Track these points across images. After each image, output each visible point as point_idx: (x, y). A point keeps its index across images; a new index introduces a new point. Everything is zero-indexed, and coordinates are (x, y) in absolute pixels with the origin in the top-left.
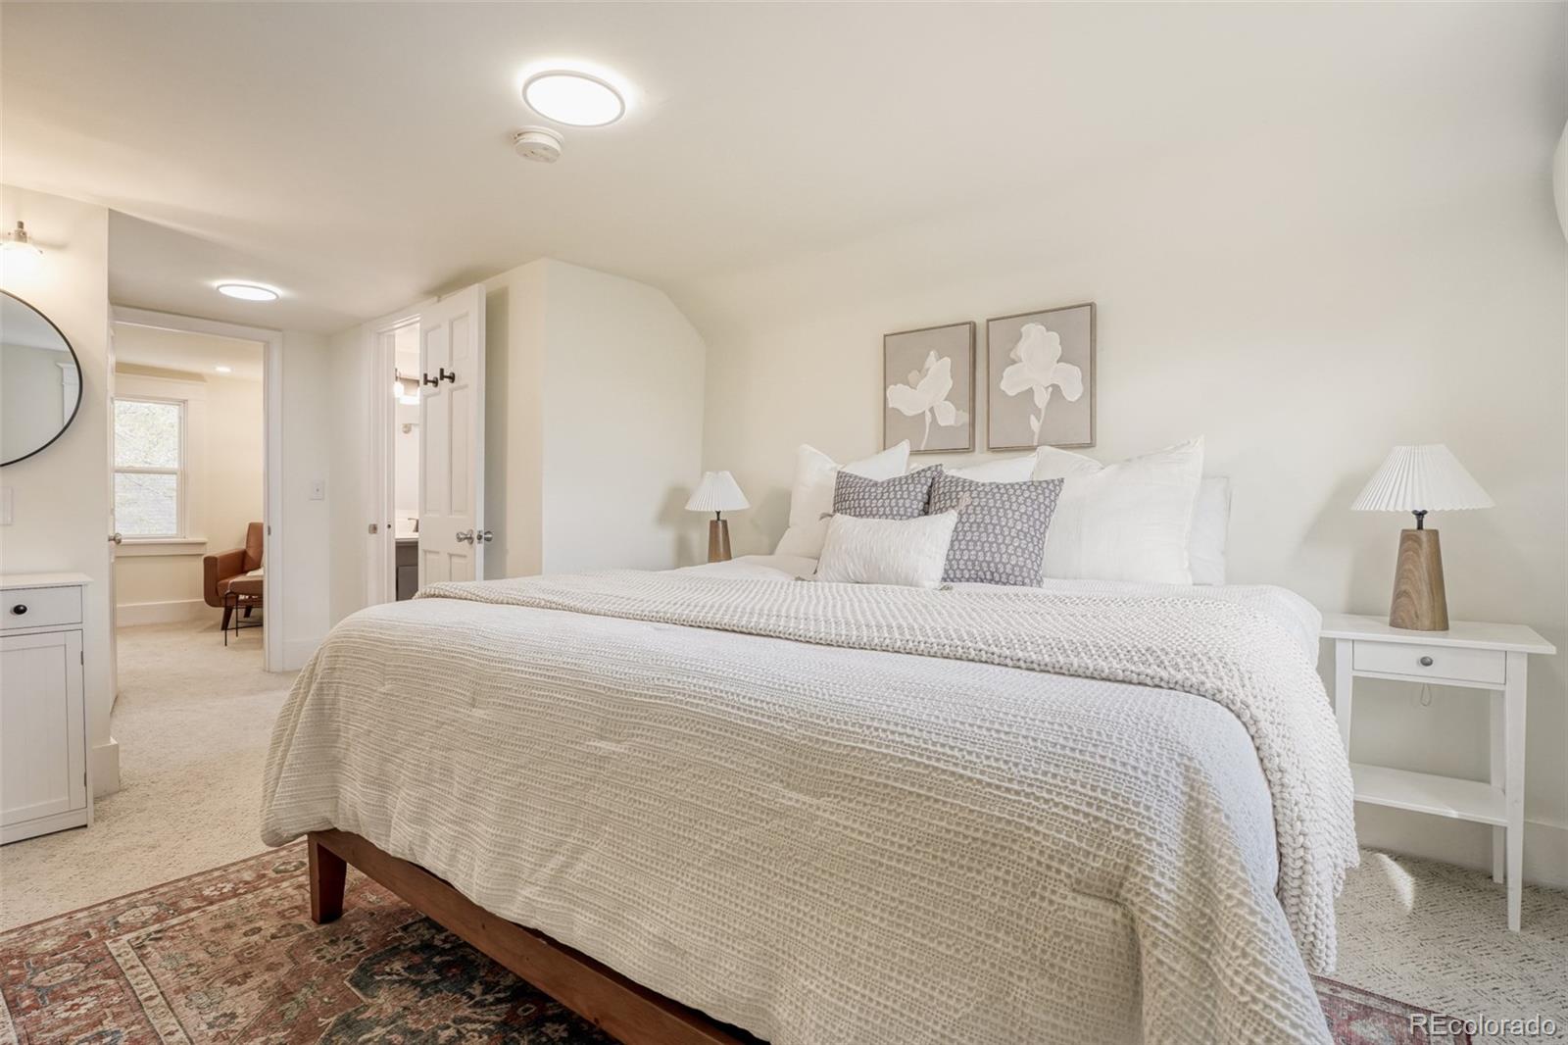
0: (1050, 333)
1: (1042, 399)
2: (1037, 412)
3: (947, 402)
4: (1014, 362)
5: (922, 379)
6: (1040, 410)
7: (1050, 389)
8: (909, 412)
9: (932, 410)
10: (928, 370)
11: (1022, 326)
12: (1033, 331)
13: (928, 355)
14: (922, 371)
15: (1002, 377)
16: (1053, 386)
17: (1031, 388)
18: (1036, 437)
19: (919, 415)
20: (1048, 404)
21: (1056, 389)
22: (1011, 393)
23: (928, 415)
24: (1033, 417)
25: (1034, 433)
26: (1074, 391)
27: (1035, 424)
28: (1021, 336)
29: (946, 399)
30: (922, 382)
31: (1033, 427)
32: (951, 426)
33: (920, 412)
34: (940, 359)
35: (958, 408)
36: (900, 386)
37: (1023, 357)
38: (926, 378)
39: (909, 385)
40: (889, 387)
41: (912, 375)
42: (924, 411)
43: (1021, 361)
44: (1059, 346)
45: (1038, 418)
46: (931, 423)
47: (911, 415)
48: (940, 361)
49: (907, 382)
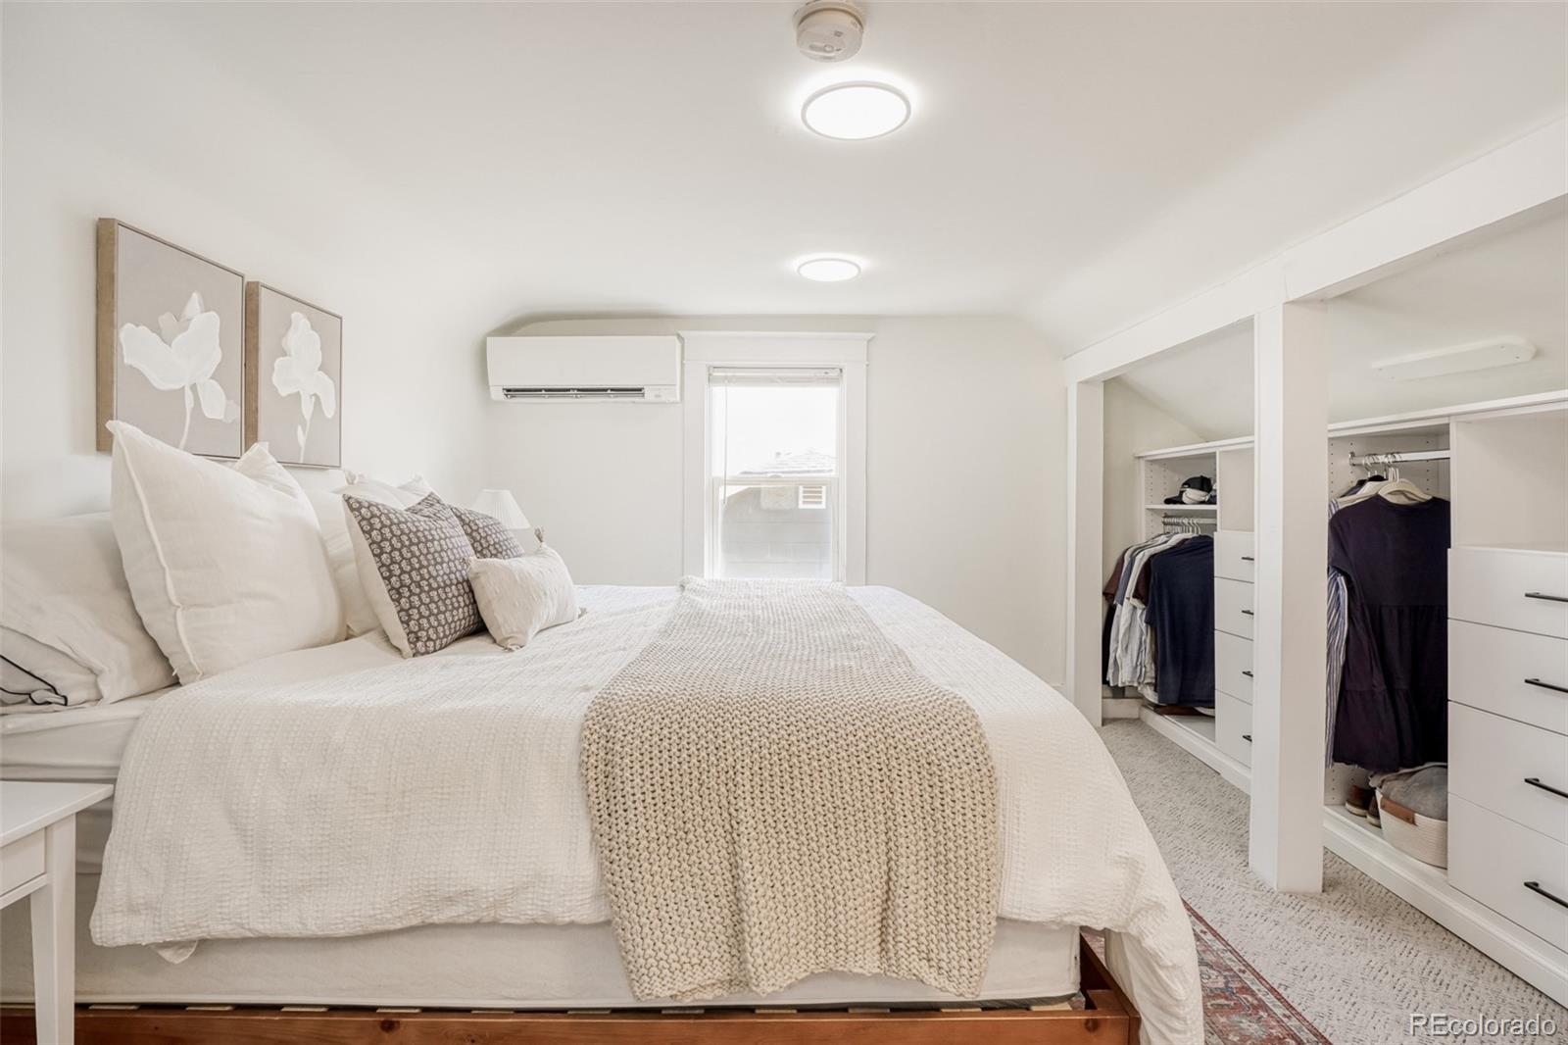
0: (314, 333)
1: (307, 408)
2: (303, 423)
3: (211, 381)
4: (284, 354)
5: (180, 332)
6: (305, 420)
7: (314, 399)
8: (160, 383)
9: (194, 387)
10: (189, 320)
11: (292, 311)
12: (299, 319)
13: (189, 296)
14: (181, 320)
15: (273, 369)
16: (315, 395)
17: (299, 393)
18: (302, 455)
19: (175, 391)
20: (312, 415)
21: (317, 401)
22: (283, 392)
23: (189, 398)
24: (300, 428)
25: (300, 448)
26: (329, 408)
27: (301, 438)
28: (290, 325)
29: (212, 378)
30: (180, 337)
31: (299, 440)
32: (221, 421)
33: (177, 386)
34: (206, 311)
35: (228, 398)
36: (143, 330)
37: (293, 353)
38: (184, 334)
39: (160, 335)
40: (122, 325)
41: (166, 320)
42: (183, 388)
43: (290, 356)
44: (320, 352)
45: (304, 431)
46: (193, 409)
47: (162, 388)
48: (205, 314)
49: (156, 329)
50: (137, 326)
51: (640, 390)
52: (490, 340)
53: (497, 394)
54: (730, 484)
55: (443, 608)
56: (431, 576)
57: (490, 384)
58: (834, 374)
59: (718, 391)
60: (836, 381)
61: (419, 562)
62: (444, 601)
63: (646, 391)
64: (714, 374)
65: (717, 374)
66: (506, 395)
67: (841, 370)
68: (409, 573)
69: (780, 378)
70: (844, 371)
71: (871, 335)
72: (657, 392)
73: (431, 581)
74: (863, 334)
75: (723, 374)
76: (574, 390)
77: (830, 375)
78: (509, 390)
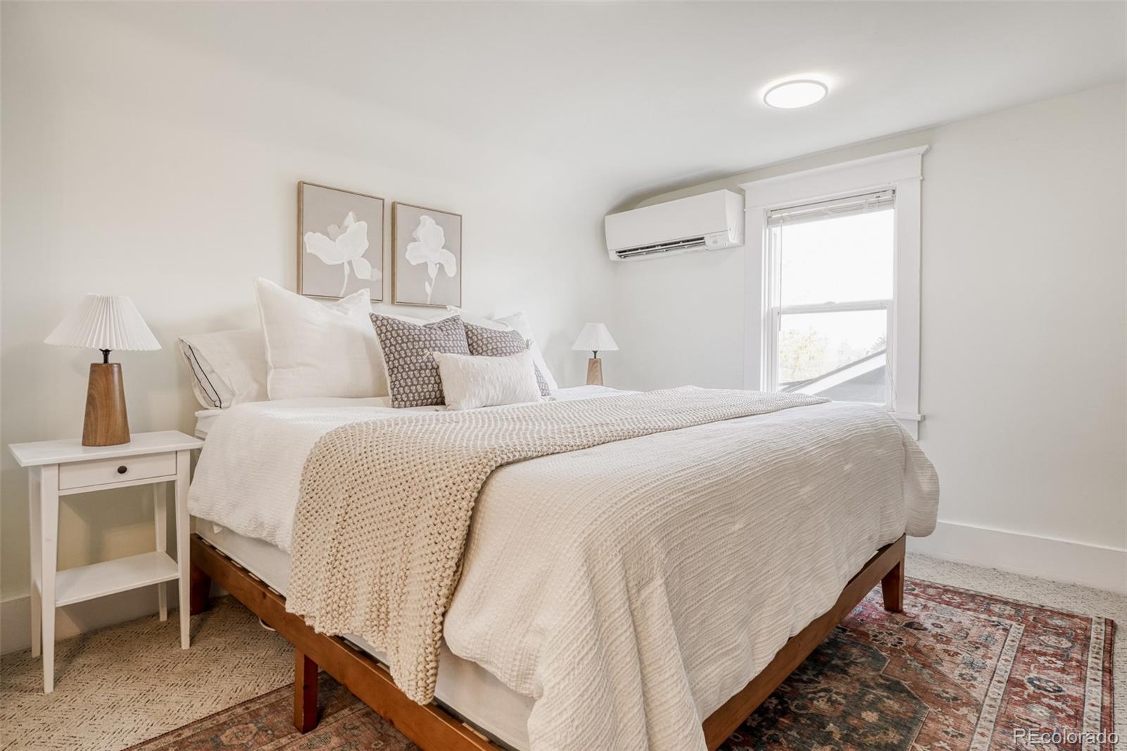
0: (438, 227)
1: (433, 271)
2: (430, 280)
4: (415, 240)
5: (341, 234)
6: (432, 279)
7: (438, 265)
8: (328, 261)
9: (350, 263)
10: (347, 227)
11: (421, 215)
12: (427, 221)
13: (347, 214)
14: (342, 227)
15: (408, 250)
16: (439, 263)
17: (426, 263)
18: (429, 298)
19: (339, 265)
20: (437, 275)
21: (441, 267)
22: (414, 263)
23: (347, 269)
24: (427, 284)
25: (427, 295)
26: (451, 271)
27: (428, 289)
28: (419, 223)
29: (362, 257)
30: (341, 237)
31: (427, 290)
32: (367, 280)
33: (340, 262)
34: (358, 221)
35: (373, 267)
36: (318, 234)
37: (421, 238)
38: (344, 235)
39: (328, 236)
40: (306, 233)
41: (332, 228)
42: (343, 263)
43: (420, 241)
44: (444, 239)
45: (430, 285)
46: (349, 275)
47: (330, 264)
48: (358, 223)
49: (326, 233)
50: (314, 233)
51: (702, 239)
52: (606, 217)
53: (614, 257)
54: (785, 313)
55: (415, 383)
56: (411, 362)
57: (609, 249)
58: (888, 196)
59: (776, 230)
60: (890, 203)
61: (406, 353)
62: (417, 378)
63: (706, 239)
64: (774, 216)
65: (776, 216)
66: (620, 256)
67: (894, 191)
68: (398, 360)
69: (830, 210)
70: (897, 192)
71: (923, 149)
72: (714, 239)
73: (411, 365)
74: (913, 150)
75: (780, 215)
76: (658, 245)
77: (881, 198)
78: (620, 252)
